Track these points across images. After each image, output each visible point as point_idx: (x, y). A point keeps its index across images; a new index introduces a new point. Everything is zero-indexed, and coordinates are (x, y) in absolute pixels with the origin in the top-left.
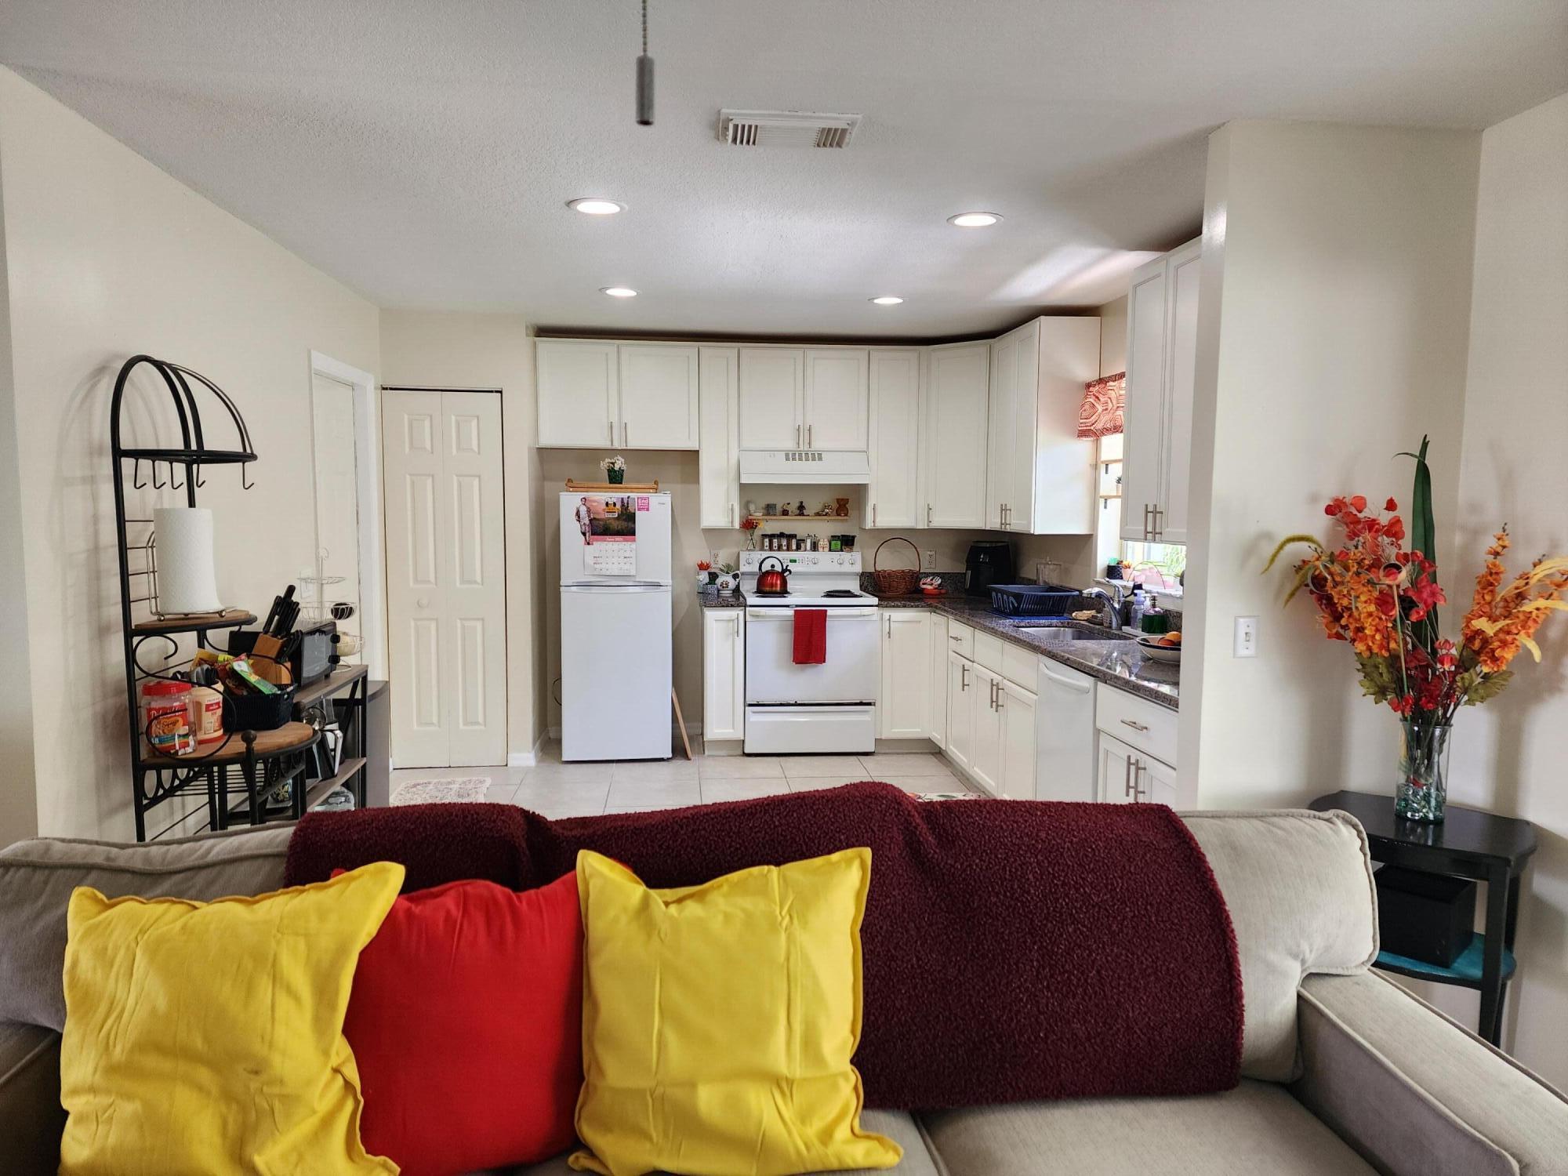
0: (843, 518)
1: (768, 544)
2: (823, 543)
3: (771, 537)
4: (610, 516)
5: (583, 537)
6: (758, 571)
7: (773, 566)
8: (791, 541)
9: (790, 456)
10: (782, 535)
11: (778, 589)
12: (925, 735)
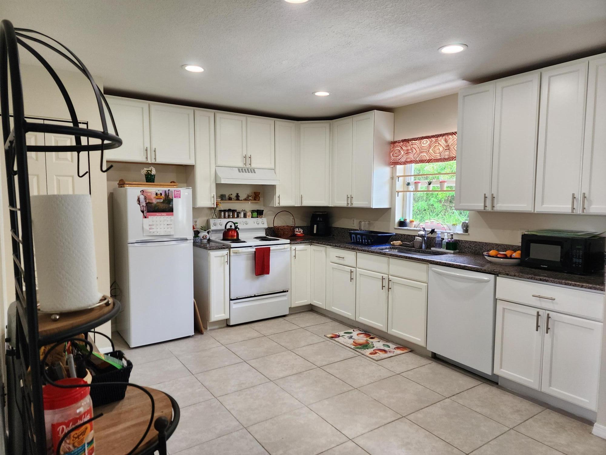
0: (257, 201)
1: (223, 215)
2: (249, 214)
3: (225, 211)
4: (158, 201)
5: (142, 214)
6: (224, 228)
7: (231, 226)
8: (233, 213)
9: (241, 170)
10: (229, 210)
11: (235, 238)
12: (309, 303)
